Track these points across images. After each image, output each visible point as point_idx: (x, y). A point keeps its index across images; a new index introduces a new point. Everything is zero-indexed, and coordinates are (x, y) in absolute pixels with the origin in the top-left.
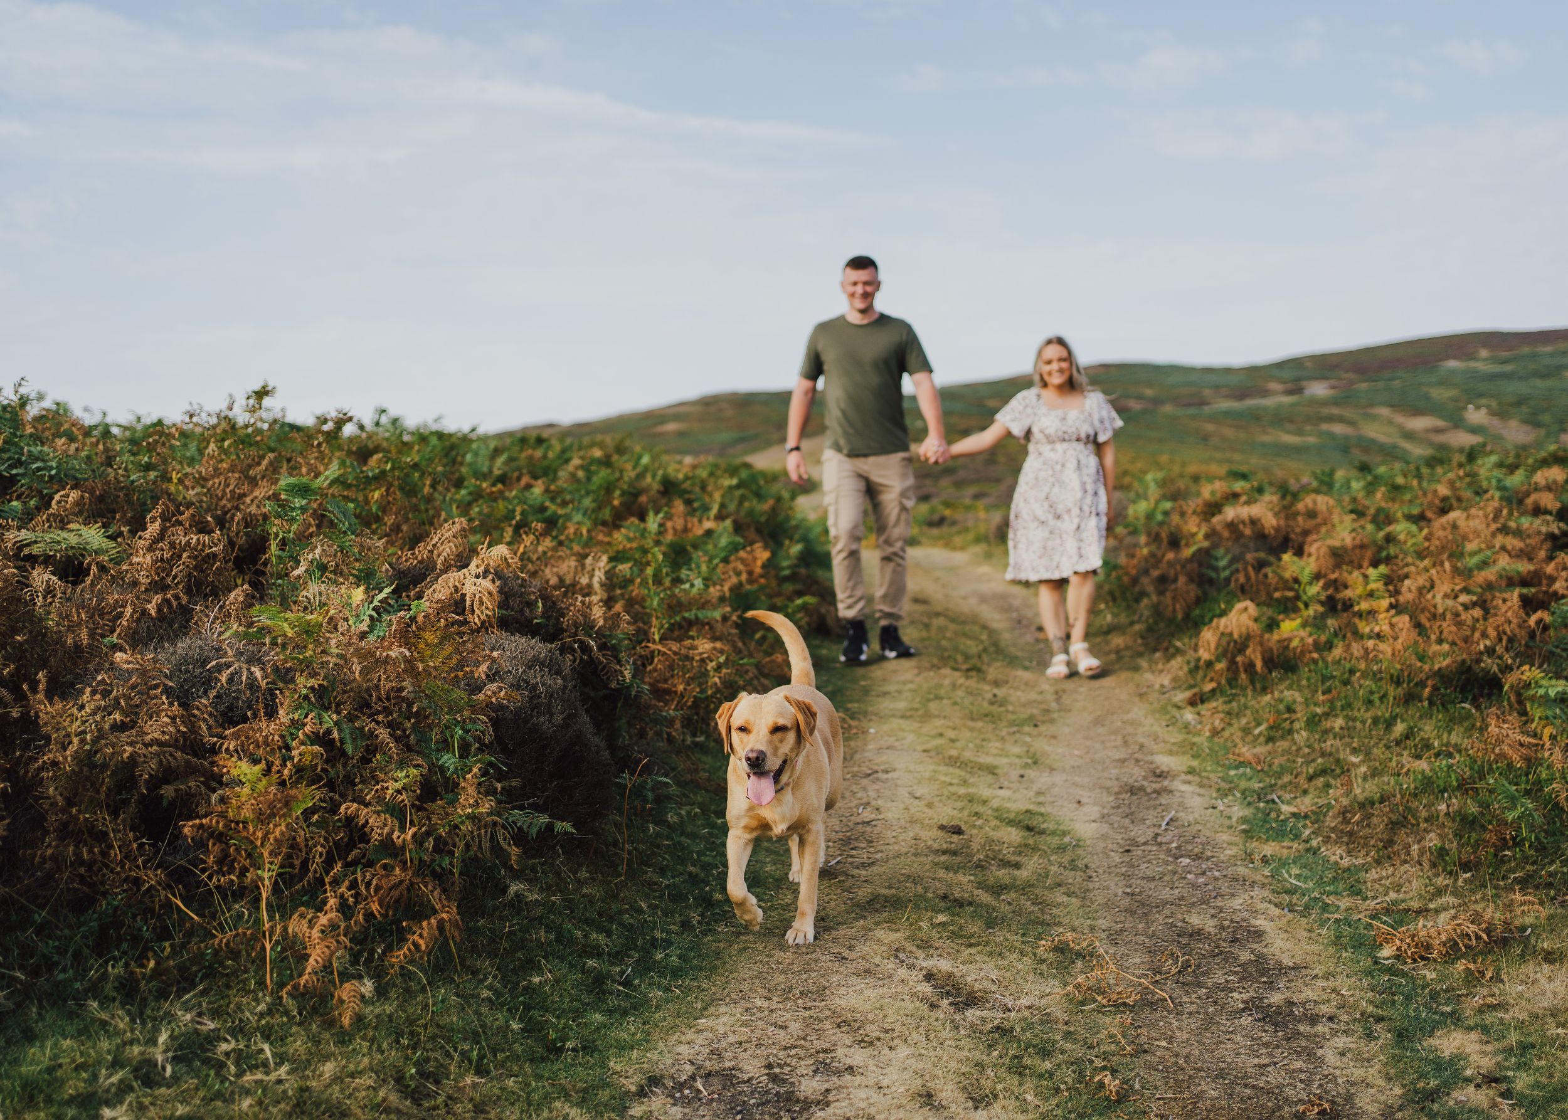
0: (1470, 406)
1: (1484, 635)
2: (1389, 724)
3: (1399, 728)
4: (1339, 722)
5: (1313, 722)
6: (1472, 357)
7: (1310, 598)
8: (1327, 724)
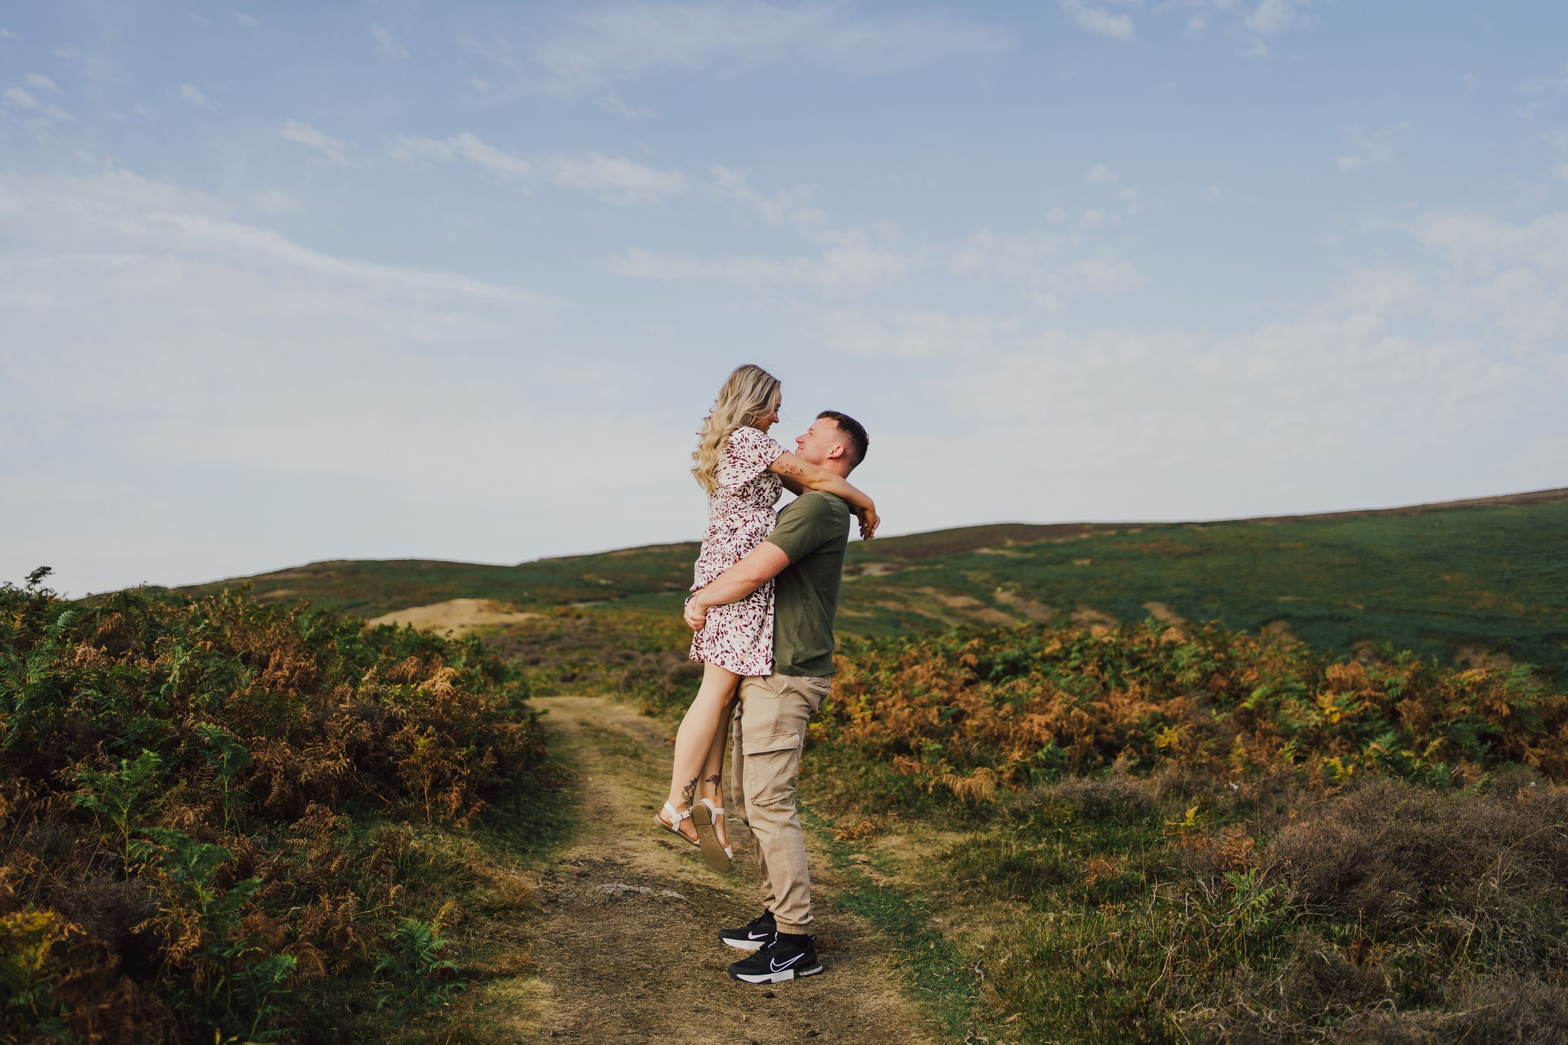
0: (999, 589)
1: (909, 726)
2: (858, 767)
3: (863, 769)
4: (835, 769)
5: (822, 770)
6: (1001, 545)
7: (828, 712)
8: (829, 770)
